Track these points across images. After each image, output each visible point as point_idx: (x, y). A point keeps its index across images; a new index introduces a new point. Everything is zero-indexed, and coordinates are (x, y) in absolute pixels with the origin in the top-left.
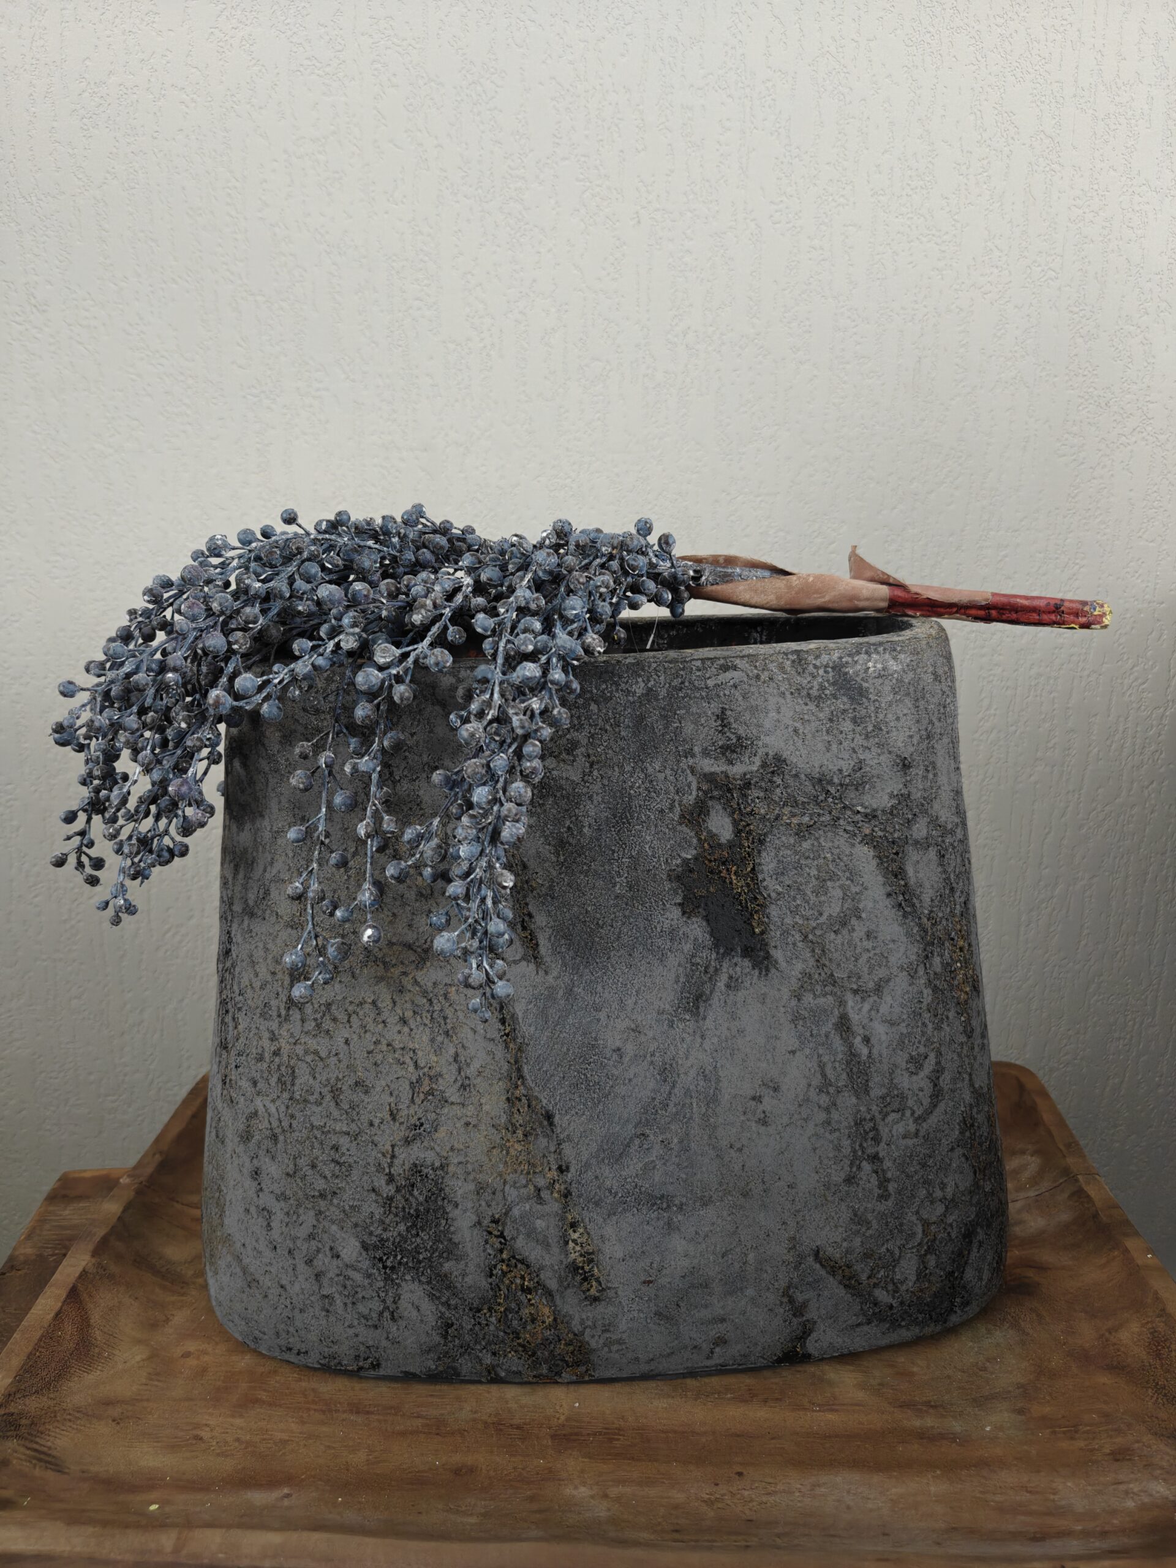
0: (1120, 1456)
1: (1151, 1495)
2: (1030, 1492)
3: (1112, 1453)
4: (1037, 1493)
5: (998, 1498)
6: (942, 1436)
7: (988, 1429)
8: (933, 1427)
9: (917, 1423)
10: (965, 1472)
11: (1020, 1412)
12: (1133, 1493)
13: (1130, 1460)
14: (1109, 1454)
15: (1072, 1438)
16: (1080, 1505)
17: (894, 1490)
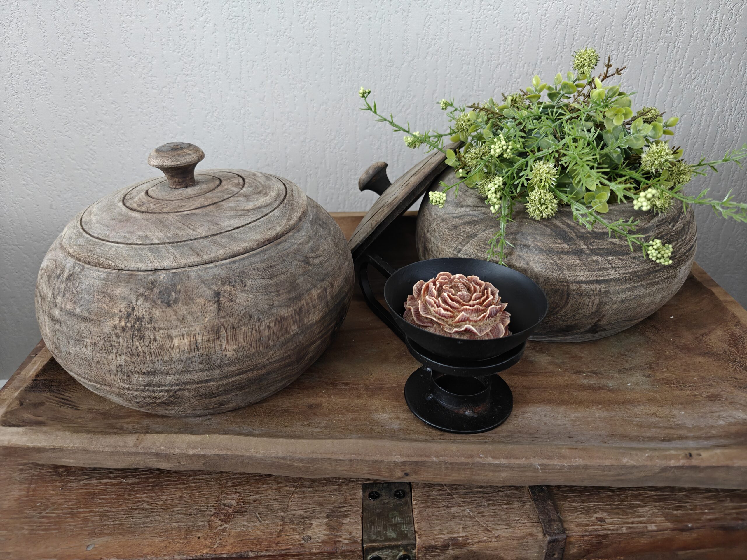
0: (713, 398)
1: (735, 418)
2: (659, 417)
3: (708, 397)
4: (662, 417)
5: (638, 419)
6: (601, 388)
7: (629, 385)
8: (595, 384)
9: (585, 382)
10: (616, 406)
11: (649, 376)
12: (724, 417)
13: (719, 400)
14: (706, 398)
15: (681, 390)
16: (690, 423)
17: (573, 415)
